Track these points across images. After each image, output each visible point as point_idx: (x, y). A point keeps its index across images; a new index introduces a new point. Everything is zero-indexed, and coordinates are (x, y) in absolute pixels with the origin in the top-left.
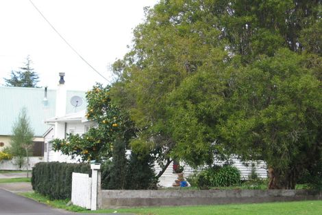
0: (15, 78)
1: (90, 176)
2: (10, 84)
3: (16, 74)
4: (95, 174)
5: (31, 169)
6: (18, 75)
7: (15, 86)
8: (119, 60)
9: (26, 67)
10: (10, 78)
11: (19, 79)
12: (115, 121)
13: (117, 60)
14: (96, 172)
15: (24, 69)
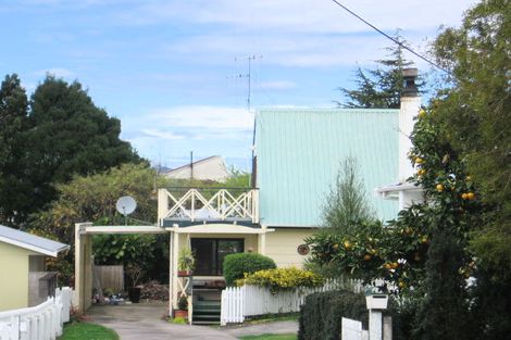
0: (368, 87)
1: (366, 326)
2: (356, 103)
3: (367, 75)
4: (375, 320)
5: (299, 310)
6: (374, 79)
7: (368, 106)
8: (448, 31)
9: (394, 58)
10: (355, 87)
11: (378, 89)
12: (469, 185)
13: (443, 31)
14: (379, 315)
15: (390, 63)
